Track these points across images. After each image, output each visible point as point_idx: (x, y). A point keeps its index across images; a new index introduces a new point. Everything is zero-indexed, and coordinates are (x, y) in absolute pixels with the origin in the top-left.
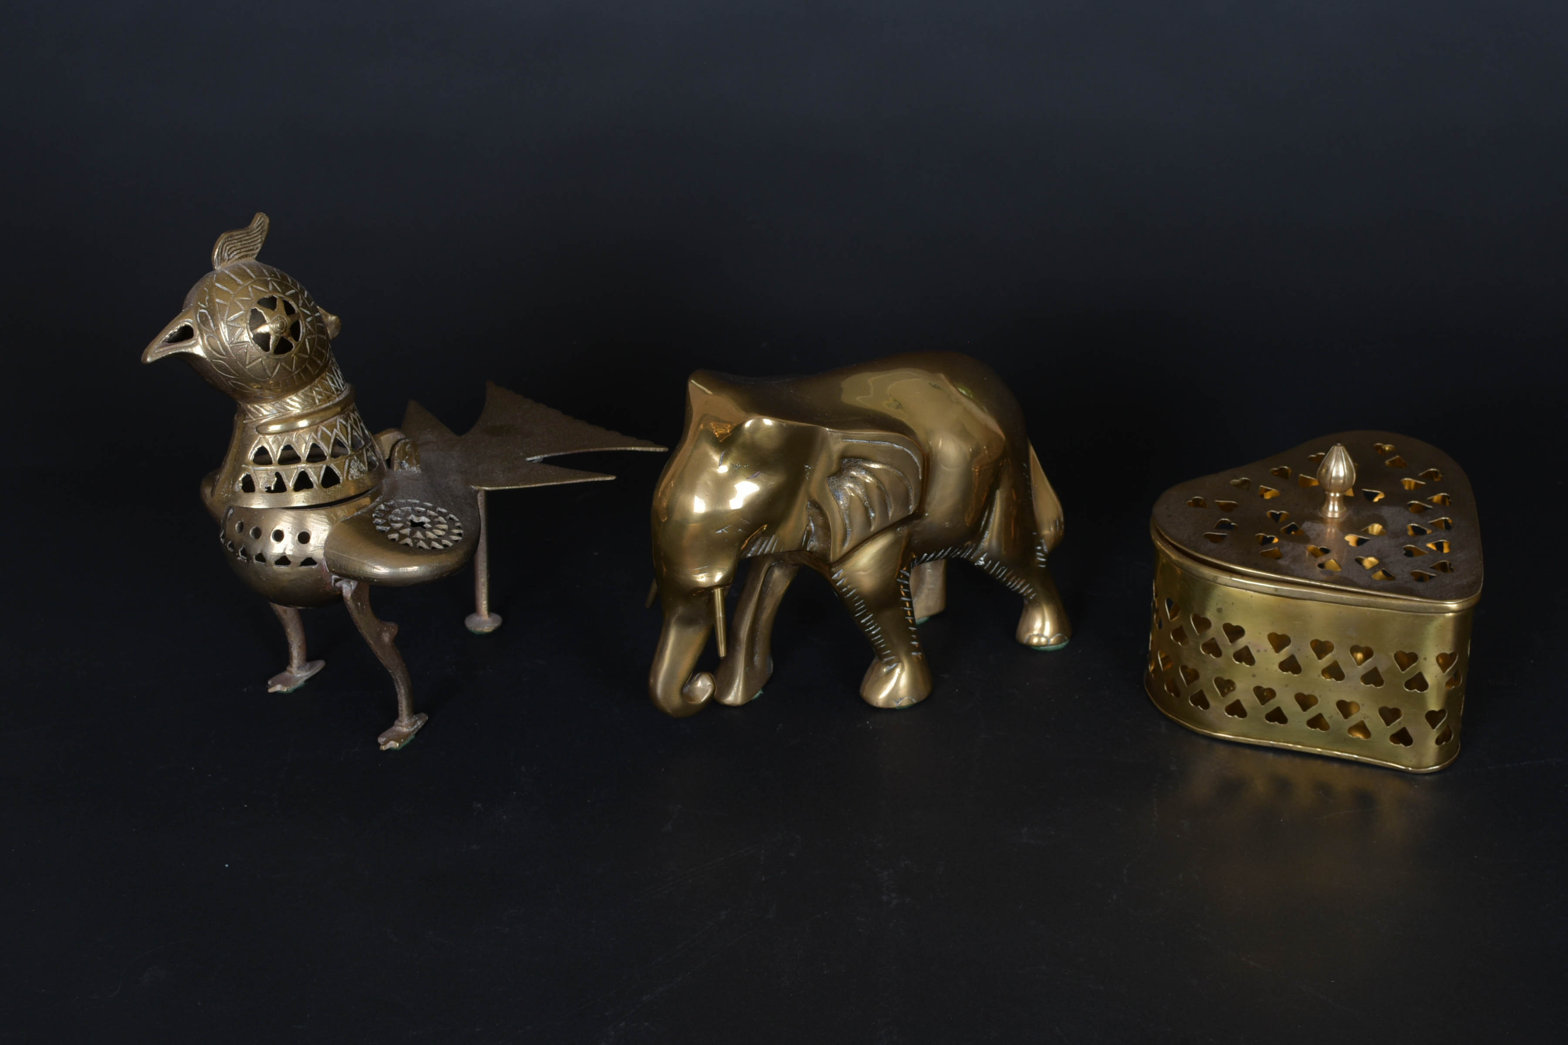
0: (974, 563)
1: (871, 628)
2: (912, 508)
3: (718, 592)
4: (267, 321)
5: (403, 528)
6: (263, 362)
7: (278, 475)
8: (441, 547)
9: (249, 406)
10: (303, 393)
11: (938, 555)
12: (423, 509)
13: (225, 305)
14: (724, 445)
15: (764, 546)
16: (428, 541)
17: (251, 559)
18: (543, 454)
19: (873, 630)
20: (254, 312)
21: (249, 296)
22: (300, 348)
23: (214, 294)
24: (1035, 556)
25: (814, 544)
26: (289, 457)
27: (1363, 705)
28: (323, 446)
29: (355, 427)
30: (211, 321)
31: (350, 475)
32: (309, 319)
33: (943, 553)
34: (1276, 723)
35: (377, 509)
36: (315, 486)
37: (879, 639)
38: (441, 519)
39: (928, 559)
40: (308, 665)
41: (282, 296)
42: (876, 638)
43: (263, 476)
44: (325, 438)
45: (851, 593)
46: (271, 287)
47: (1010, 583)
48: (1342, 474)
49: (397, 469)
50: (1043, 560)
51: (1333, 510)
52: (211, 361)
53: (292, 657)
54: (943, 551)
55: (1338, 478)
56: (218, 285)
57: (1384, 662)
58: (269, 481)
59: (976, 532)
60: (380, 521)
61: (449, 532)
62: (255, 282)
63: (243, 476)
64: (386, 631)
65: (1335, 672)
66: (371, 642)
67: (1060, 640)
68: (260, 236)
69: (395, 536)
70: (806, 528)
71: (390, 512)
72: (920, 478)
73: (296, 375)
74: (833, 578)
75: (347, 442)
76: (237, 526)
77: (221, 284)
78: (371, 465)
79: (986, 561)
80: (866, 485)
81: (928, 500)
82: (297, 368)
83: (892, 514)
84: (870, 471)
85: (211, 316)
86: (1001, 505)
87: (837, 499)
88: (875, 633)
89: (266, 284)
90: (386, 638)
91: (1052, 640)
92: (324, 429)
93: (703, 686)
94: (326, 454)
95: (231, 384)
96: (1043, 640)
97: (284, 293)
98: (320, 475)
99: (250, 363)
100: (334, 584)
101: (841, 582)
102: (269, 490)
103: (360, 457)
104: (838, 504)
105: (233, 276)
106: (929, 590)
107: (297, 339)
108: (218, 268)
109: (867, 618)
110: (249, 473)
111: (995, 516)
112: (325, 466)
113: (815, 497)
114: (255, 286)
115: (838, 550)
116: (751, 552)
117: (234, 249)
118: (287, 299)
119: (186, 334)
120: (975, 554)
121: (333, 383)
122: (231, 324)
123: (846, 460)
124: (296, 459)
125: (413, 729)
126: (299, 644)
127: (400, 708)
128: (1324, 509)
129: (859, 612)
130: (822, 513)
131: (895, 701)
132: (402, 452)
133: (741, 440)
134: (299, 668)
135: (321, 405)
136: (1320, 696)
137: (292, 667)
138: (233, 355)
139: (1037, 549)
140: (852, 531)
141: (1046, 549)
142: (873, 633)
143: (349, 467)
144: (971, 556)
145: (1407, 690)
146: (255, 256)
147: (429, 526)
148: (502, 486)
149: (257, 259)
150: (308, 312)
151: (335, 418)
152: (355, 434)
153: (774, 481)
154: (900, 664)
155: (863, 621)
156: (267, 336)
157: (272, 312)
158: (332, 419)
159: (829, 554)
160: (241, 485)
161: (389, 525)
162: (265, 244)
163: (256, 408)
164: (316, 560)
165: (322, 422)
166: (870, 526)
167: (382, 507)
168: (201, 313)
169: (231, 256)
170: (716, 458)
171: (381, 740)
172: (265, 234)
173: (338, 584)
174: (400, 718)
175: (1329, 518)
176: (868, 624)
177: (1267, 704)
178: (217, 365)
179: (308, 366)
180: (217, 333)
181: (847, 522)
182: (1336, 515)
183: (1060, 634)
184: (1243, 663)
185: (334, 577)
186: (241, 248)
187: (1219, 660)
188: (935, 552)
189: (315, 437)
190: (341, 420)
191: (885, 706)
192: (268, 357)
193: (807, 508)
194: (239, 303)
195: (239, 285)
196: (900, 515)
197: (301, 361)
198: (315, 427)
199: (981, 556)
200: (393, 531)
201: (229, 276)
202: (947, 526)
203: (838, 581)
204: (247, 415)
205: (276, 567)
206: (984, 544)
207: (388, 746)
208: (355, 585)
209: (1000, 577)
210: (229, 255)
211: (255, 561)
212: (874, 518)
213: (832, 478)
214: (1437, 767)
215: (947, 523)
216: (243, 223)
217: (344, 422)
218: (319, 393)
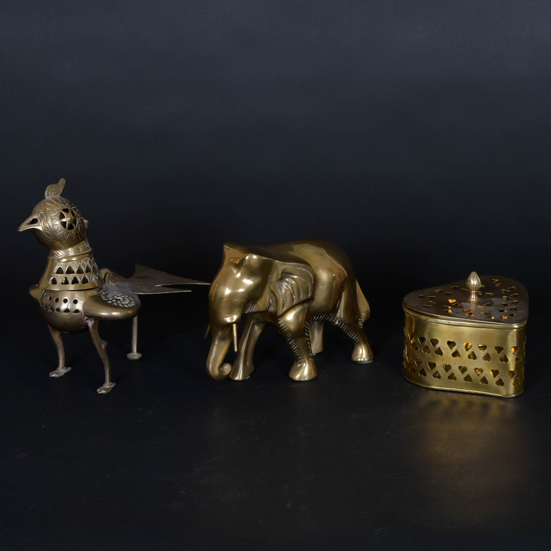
0: (334, 323)
1: (293, 346)
2: (310, 295)
3: (234, 326)
4: (66, 217)
5: (113, 300)
6: (64, 232)
7: (66, 278)
8: (127, 307)
9: (55, 252)
10: (76, 247)
11: (320, 318)
12: (119, 295)
13: (51, 211)
14: (238, 266)
15: (252, 308)
16: (123, 305)
17: (54, 310)
18: (162, 284)
19: (294, 347)
20: (61, 213)
21: (59, 208)
22: (76, 229)
23: (46, 206)
24: (358, 323)
25: (272, 309)
26: (70, 271)
27: (484, 369)
28: (82, 267)
29: (94, 262)
30: (45, 217)
31: (92, 280)
32: (80, 218)
33: (322, 317)
34: (452, 380)
35: (102, 293)
36: (79, 282)
37: (297, 352)
38: (126, 298)
39: (316, 320)
40: (65, 368)
41: (70, 208)
42: (295, 351)
43: (60, 278)
44: (83, 265)
45: (286, 330)
46: (66, 205)
47: (348, 334)
48: (475, 284)
49: (107, 283)
50: (362, 325)
51: (473, 298)
52: (44, 232)
53: (60, 363)
54: (322, 316)
55: (474, 285)
56: (47, 203)
57: (492, 351)
58: (62, 280)
59: (335, 310)
60: (104, 297)
61: (130, 303)
62: (60, 203)
63: (52, 278)
64: (103, 343)
65: (473, 356)
66: (98, 347)
67: (369, 360)
68: (62, 187)
69: (110, 302)
70: (269, 302)
71: (107, 295)
72: (313, 283)
73: (75, 239)
74: (279, 323)
75: (91, 268)
76: (48, 298)
77: (48, 203)
78: (99, 278)
79: (339, 322)
80: (292, 285)
81: (316, 293)
82: (75, 237)
83: (302, 297)
84: (293, 279)
85: (45, 214)
86: (344, 298)
87: (281, 290)
88: (295, 348)
89: (65, 204)
90: (103, 346)
91: (366, 360)
92: (83, 261)
93: (227, 368)
94: (84, 271)
95: (50, 241)
96: (362, 359)
97: (71, 208)
98: (81, 279)
99: (59, 232)
100: (86, 321)
101: (282, 325)
102: (62, 283)
103: (96, 274)
104: (281, 292)
105: (53, 201)
106: (316, 342)
107: (75, 225)
108: (47, 198)
109: (292, 342)
110: (54, 277)
111: (342, 303)
112: (83, 276)
113: (272, 289)
114: (61, 204)
115: (281, 310)
116: (247, 311)
117: (53, 191)
118: (72, 210)
119: (35, 221)
120: (334, 320)
121: (86, 244)
122: (53, 217)
123: (284, 274)
124: (73, 272)
125: (110, 387)
126: (63, 358)
127: (106, 378)
128: (470, 298)
129: (289, 339)
130: (275, 296)
131: (303, 378)
132: (109, 276)
133: (245, 264)
134: (62, 368)
135: (82, 252)
136: (468, 367)
137: (59, 368)
138: (53, 229)
139: (359, 320)
140: (286, 303)
141: (363, 321)
142: (294, 348)
143: (92, 277)
144: (333, 320)
145: (500, 362)
146: (60, 195)
147: (122, 300)
148: (147, 293)
149: (61, 196)
150: (80, 216)
151: (87, 258)
152: (94, 265)
153: (257, 280)
154: (305, 363)
155: (290, 343)
156: (65, 222)
157: (67, 214)
158: (86, 258)
159: (278, 312)
160: (51, 282)
161: (107, 298)
162: (64, 190)
163: (57, 252)
164: (80, 311)
165: (82, 258)
166: (293, 301)
167: (104, 293)
168: (41, 214)
169: (52, 194)
170: (235, 271)
171: (98, 390)
172: (63, 186)
173: (87, 322)
174: (106, 382)
175: (472, 301)
176: (292, 344)
177: (448, 372)
178: (46, 233)
179: (79, 236)
180: (47, 220)
181: (285, 299)
182: (474, 300)
183: (369, 357)
184: (438, 355)
185: (86, 318)
186: (55, 191)
187: (429, 355)
188: (319, 316)
189: (80, 264)
190: (89, 259)
191: (299, 380)
192: (65, 231)
193: (269, 293)
194: (56, 210)
195: (55, 204)
196: (305, 298)
197: (77, 234)
198: (80, 260)
199: (337, 320)
200: (109, 300)
201: (51, 200)
202: (323, 305)
203: (281, 325)
204: (54, 255)
205: (64, 313)
206: (338, 315)
207: (101, 392)
208: (94, 322)
209: (344, 330)
210: (51, 193)
211: (56, 311)
212: (295, 298)
213: (279, 281)
214: (514, 395)
215: (323, 303)
216: (56, 182)
217: (90, 260)
218: (82, 248)
